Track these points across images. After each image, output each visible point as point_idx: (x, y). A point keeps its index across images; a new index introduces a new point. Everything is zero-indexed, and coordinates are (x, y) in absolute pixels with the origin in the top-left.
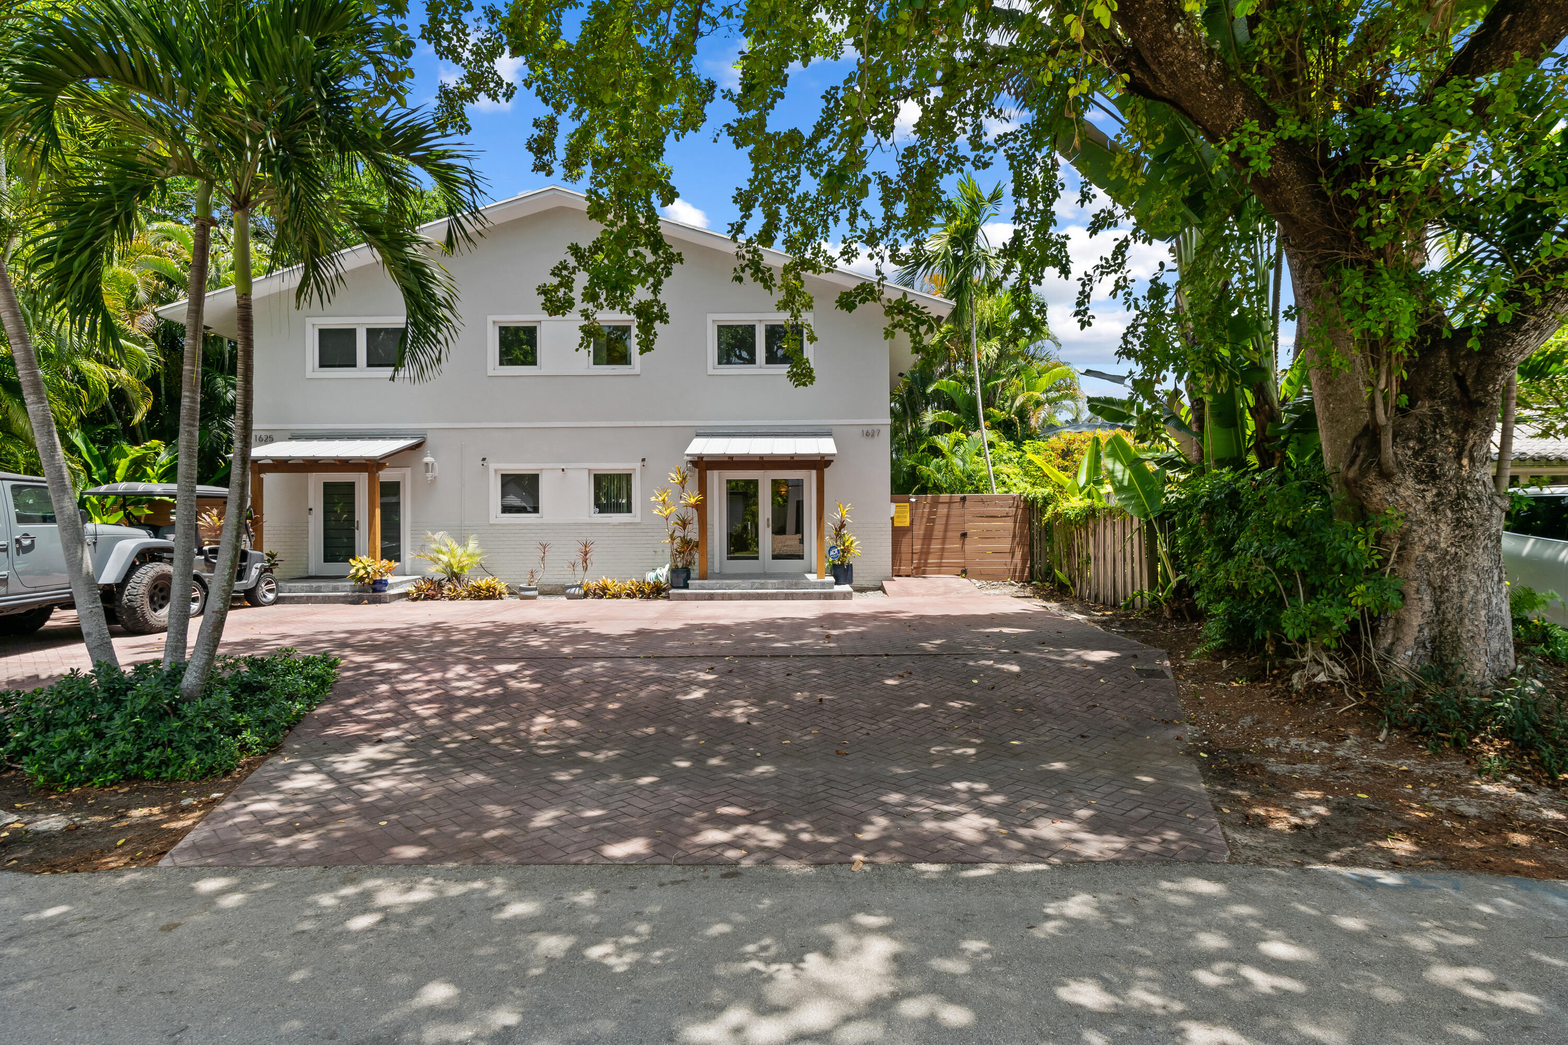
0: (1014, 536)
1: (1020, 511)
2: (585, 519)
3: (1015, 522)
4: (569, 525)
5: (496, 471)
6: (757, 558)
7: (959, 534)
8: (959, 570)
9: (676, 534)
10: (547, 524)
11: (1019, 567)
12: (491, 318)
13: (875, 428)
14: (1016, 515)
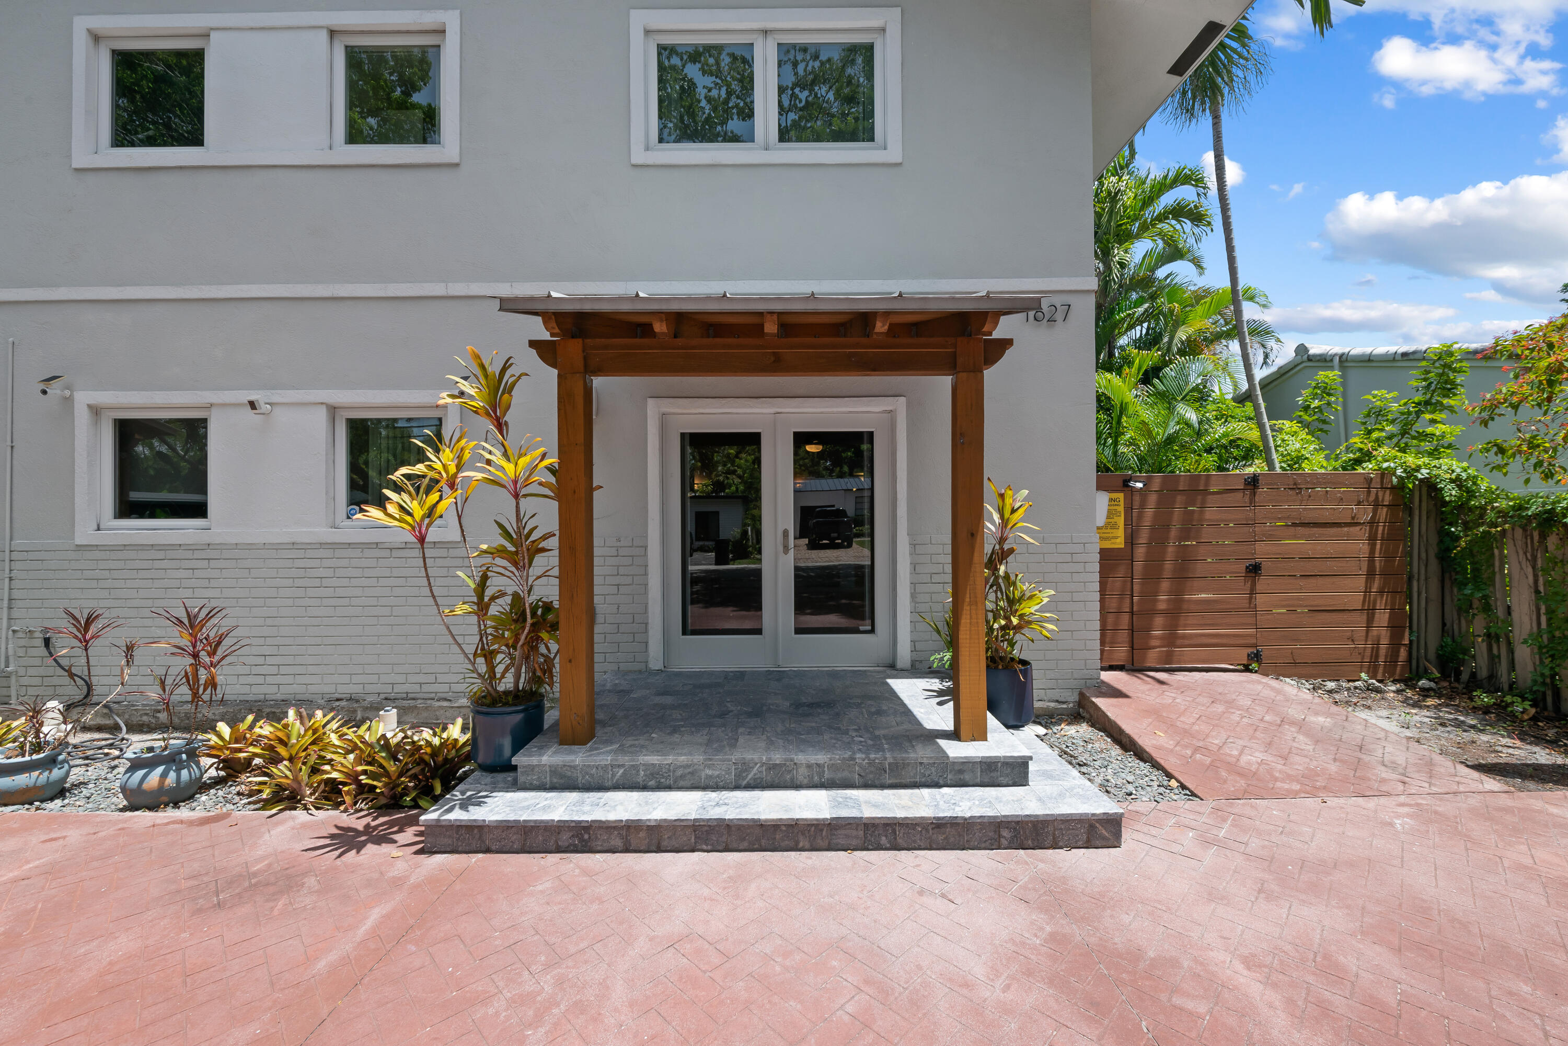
0: (1371, 574)
1: (1383, 513)
2: (324, 533)
3: (1372, 538)
4: (277, 547)
5: (96, 411)
6: (759, 632)
7: (1242, 567)
8: (1242, 655)
9: (495, 584)
10: (221, 547)
11: (1385, 641)
12: (82, 24)
13: (1058, 300)
14: (1373, 523)
